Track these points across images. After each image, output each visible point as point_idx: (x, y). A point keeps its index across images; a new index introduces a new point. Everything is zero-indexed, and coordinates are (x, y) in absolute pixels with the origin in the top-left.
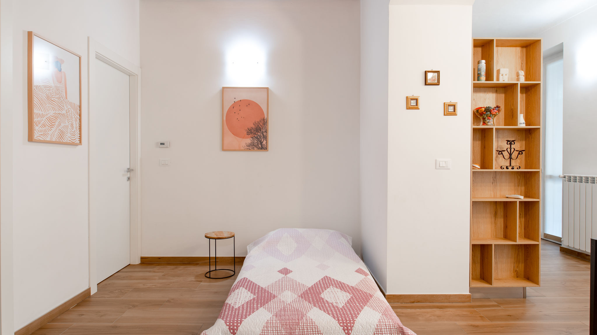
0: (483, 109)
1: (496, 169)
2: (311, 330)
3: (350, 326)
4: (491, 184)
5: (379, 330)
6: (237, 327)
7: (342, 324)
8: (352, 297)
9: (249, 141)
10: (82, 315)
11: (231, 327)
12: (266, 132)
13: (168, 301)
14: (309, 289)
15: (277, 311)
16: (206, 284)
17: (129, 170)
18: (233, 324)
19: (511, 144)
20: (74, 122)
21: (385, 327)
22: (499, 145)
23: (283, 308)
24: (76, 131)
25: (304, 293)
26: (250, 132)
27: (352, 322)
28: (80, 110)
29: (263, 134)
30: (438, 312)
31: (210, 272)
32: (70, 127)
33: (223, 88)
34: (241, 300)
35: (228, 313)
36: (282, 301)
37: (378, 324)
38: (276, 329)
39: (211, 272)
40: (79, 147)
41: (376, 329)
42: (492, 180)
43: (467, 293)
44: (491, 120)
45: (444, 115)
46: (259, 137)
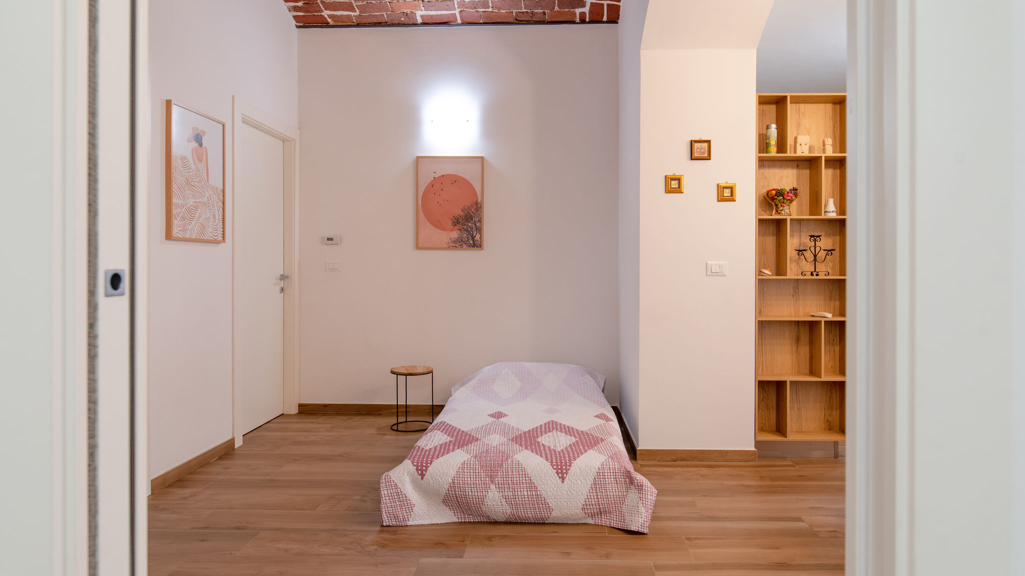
0: (774, 192)
1: (791, 276)
2: (517, 473)
3: (566, 469)
4: (791, 296)
5: (601, 474)
6: (427, 467)
7: (555, 467)
8: (577, 442)
9: (455, 234)
10: (228, 468)
11: (419, 468)
12: (480, 221)
13: (340, 455)
14: (525, 433)
15: (478, 452)
16: (391, 437)
17: (283, 277)
18: (422, 464)
19: (815, 240)
20: (217, 212)
21: (609, 471)
22: (802, 241)
23: (485, 451)
24: (219, 223)
25: (516, 436)
26: (456, 222)
27: (568, 464)
28: (224, 196)
29: (475, 225)
30: (705, 471)
31: (398, 423)
32: (212, 220)
33: (418, 158)
34: (433, 442)
35: (416, 454)
36: (486, 443)
37: (600, 467)
38: (474, 471)
39: (399, 425)
40: (223, 244)
41: (597, 473)
42: (792, 290)
43: (752, 448)
44: (786, 208)
45: (718, 201)
46: (469, 229)
